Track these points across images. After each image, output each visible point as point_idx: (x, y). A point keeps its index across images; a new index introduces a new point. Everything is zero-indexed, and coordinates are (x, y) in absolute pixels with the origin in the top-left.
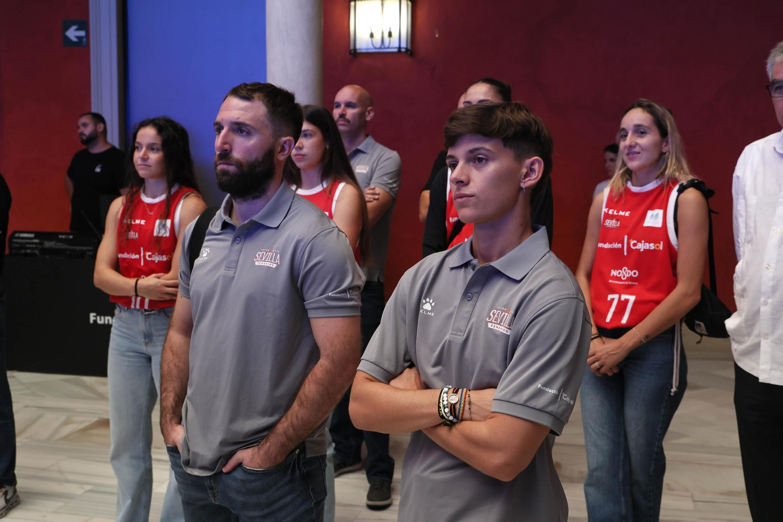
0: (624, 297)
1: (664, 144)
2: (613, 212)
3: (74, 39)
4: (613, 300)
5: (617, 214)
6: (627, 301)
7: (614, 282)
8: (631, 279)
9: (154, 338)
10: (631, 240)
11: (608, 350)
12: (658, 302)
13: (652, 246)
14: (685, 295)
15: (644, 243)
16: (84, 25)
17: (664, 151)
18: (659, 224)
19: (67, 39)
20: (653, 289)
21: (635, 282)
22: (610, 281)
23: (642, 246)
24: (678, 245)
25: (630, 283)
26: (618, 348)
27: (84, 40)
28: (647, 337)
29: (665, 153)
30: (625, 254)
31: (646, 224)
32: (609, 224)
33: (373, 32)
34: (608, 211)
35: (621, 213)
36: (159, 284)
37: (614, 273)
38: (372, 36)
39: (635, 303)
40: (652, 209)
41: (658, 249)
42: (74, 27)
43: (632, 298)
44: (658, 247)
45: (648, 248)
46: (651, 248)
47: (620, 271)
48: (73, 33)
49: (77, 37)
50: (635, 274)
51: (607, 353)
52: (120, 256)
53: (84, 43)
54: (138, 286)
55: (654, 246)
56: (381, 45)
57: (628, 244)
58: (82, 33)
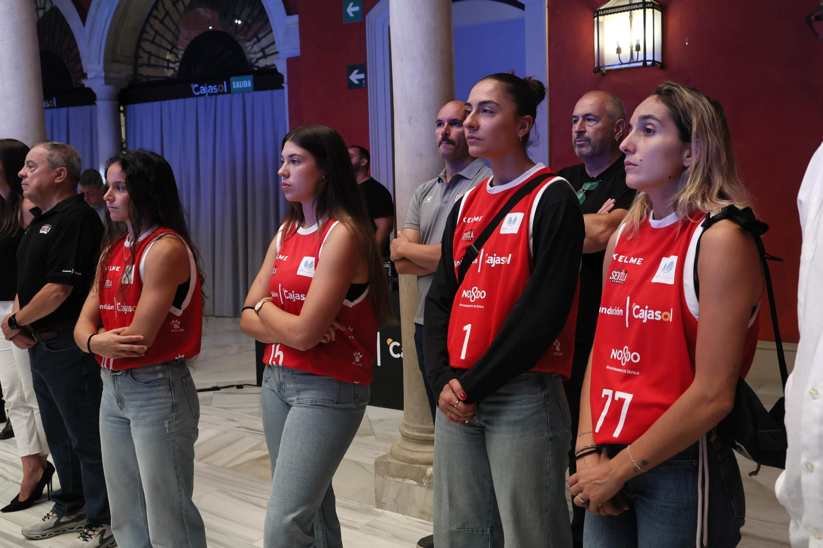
0: (619, 395)
1: (686, 153)
2: (623, 259)
3: (356, 82)
4: (607, 396)
5: (627, 262)
6: (622, 401)
7: (612, 368)
8: (630, 365)
9: (126, 403)
10: (634, 304)
11: (592, 477)
12: (664, 407)
13: (658, 315)
14: (702, 400)
15: (648, 310)
16: (363, 69)
17: (686, 164)
18: (671, 281)
19: (351, 82)
20: (657, 385)
21: (636, 370)
22: (608, 367)
23: (645, 315)
24: (699, 315)
25: (629, 372)
26: (605, 475)
27: (364, 82)
28: (644, 463)
29: (687, 168)
30: (627, 326)
31: (655, 280)
32: (616, 277)
33: (620, 47)
34: (618, 257)
35: (632, 260)
36: (112, 341)
37: (614, 354)
38: (619, 51)
39: (632, 405)
40: (668, 256)
41: (666, 320)
42: (356, 71)
43: (628, 398)
44: (666, 316)
45: (652, 318)
46: (656, 318)
47: (621, 351)
48: (355, 77)
49: (358, 80)
50: (635, 357)
51: (592, 481)
52: (101, 307)
53: (364, 86)
54: (91, 342)
55: (661, 314)
56: (630, 60)
57: (631, 309)
58: (362, 76)
